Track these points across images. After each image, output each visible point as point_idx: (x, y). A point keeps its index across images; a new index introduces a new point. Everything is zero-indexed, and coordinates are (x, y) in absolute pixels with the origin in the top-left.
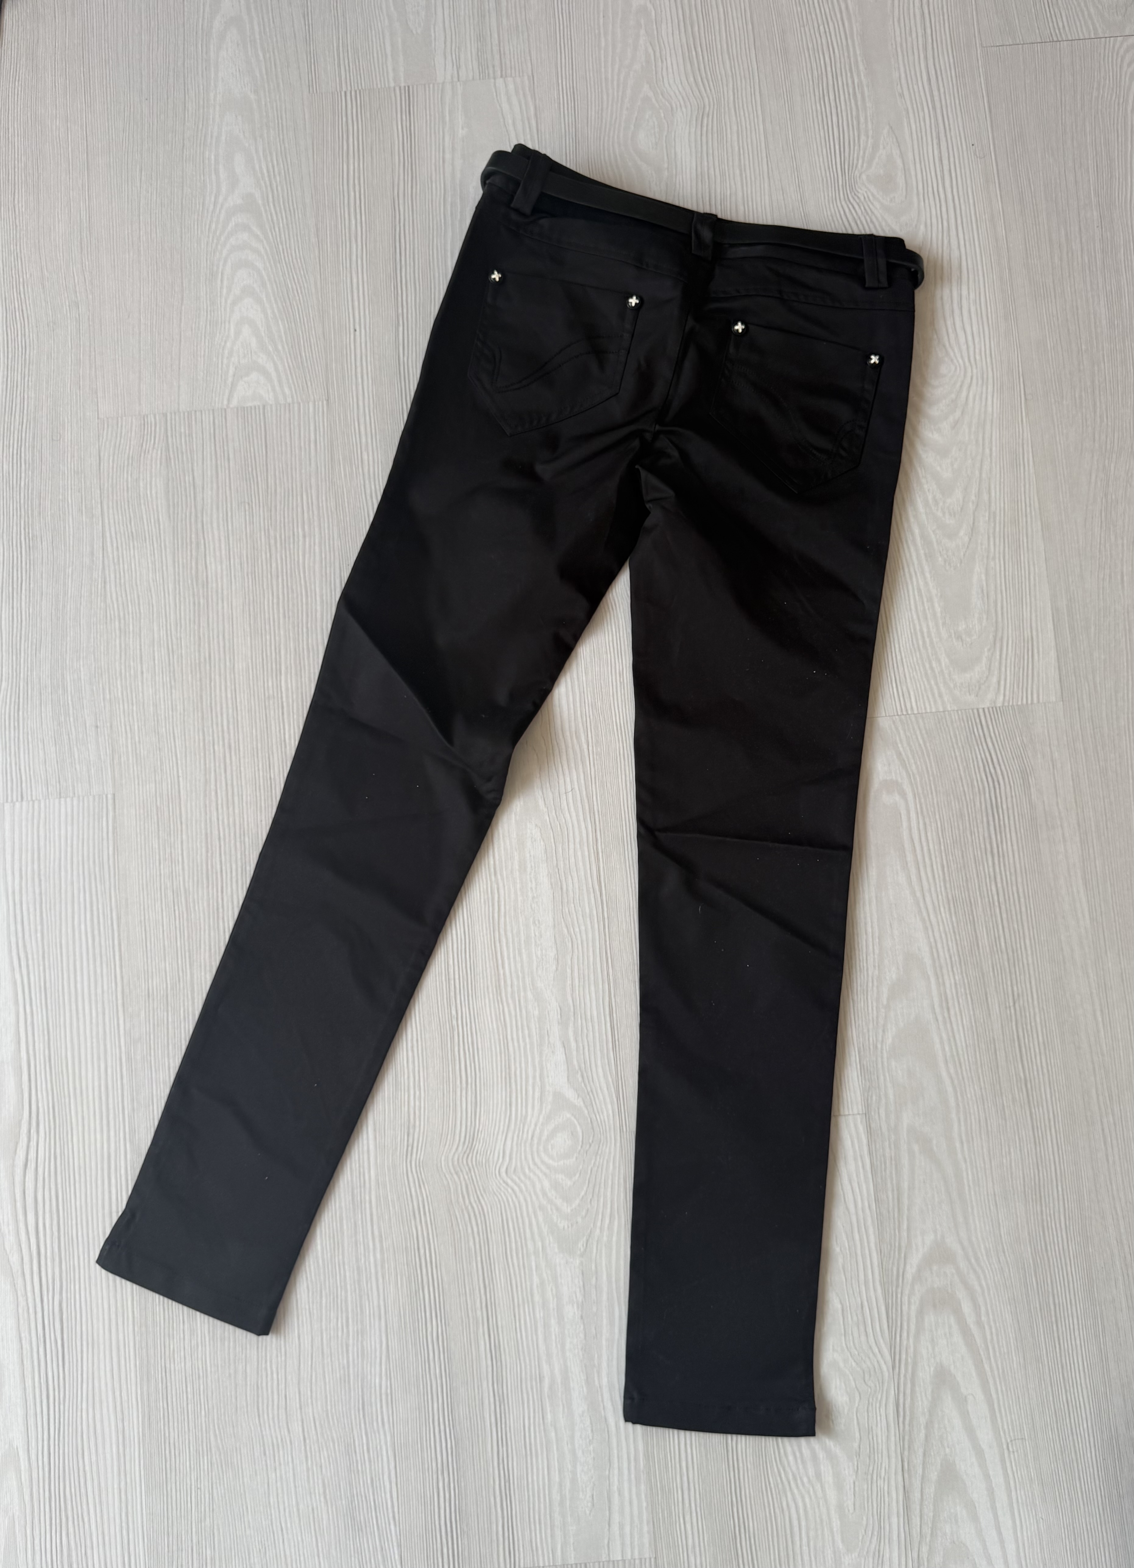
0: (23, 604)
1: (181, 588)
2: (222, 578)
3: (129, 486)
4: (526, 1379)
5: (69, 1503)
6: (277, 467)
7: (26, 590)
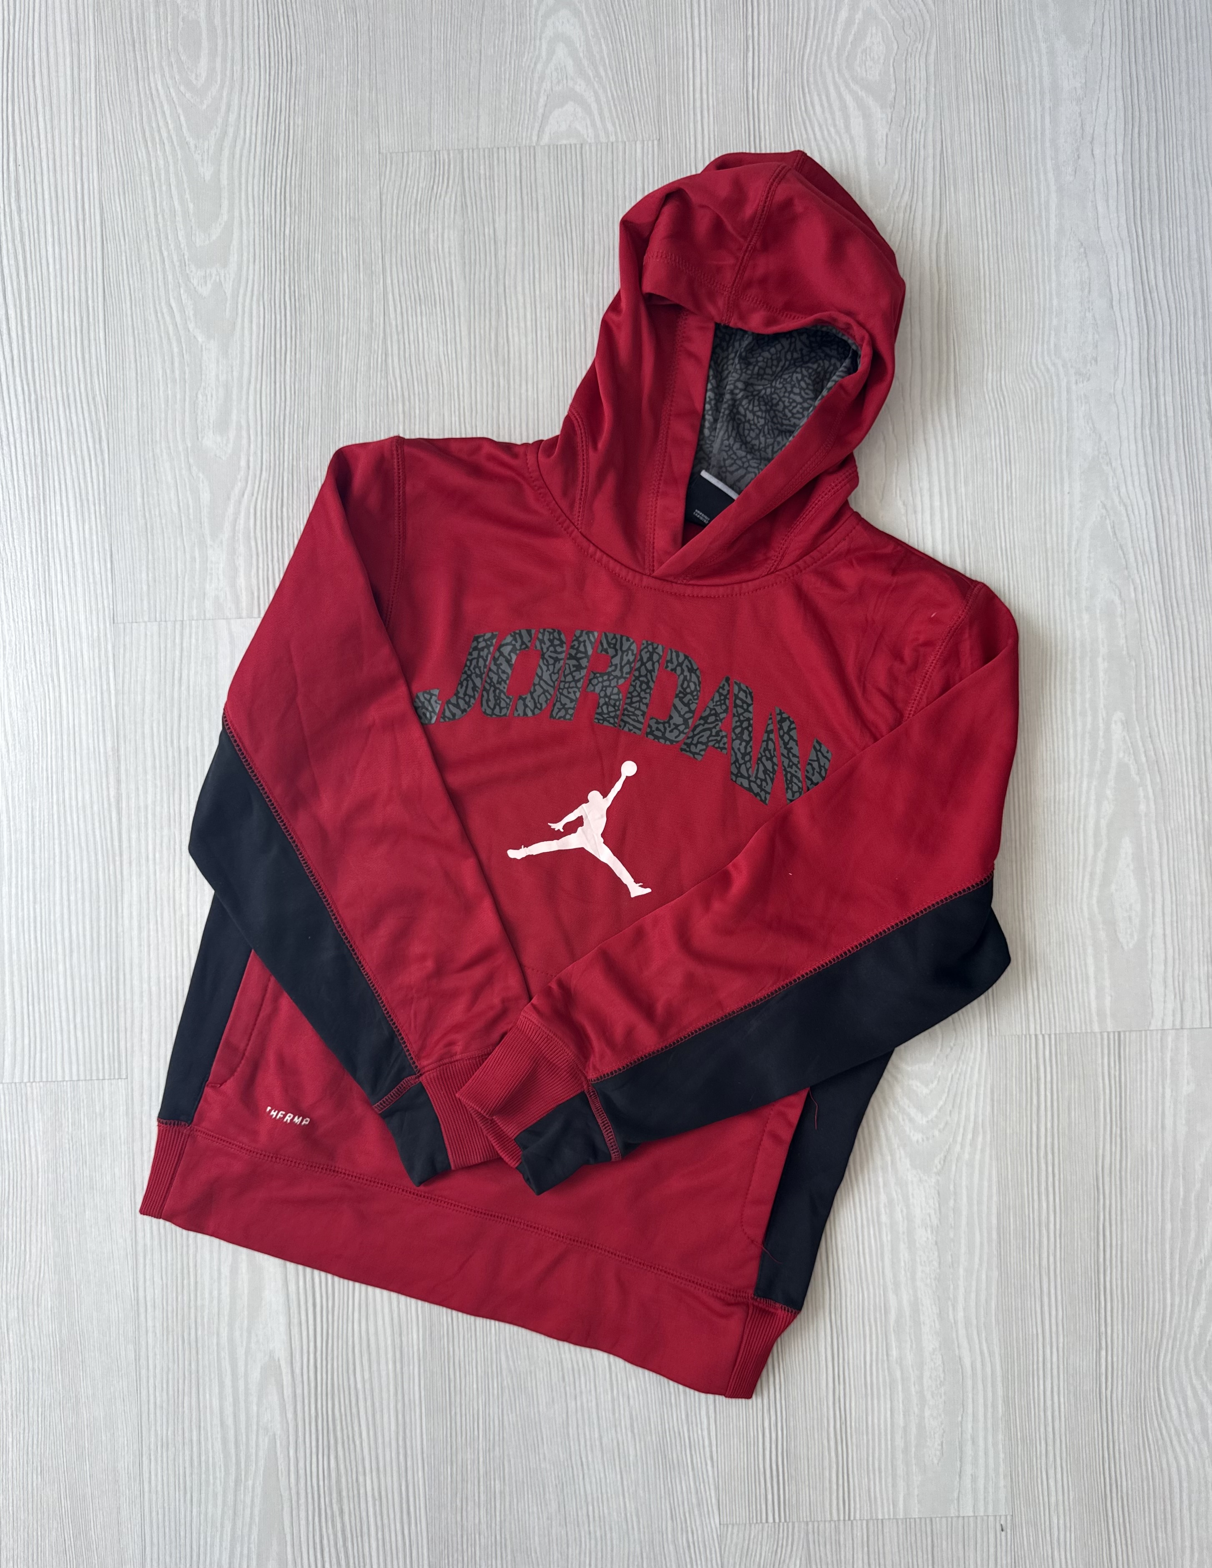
0: (288, 378)
1: (478, 365)
2: (527, 354)
3: (417, 238)
4: (869, 1309)
5: (338, 1422)
6: (596, 220)
7: (291, 361)
